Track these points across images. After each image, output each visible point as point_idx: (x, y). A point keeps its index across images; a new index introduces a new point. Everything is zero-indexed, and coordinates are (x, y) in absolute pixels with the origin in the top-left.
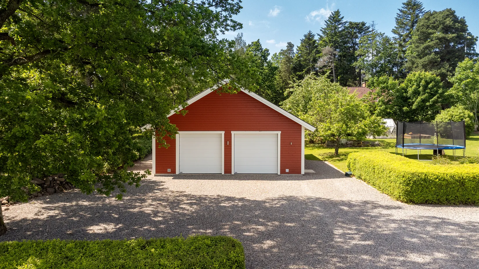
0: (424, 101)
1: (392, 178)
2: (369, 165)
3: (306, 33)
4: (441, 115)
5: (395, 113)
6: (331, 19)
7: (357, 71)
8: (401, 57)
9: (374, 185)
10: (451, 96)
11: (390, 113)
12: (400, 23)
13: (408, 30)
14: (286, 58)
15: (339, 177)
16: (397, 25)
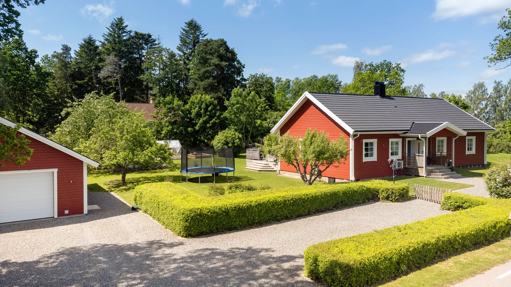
0: (205, 122)
1: (174, 215)
2: (154, 201)
3: (86, 36)
4: (219, 136)
5: (181, 132)
6: (114, 26)
7: (145, 83)
8: (185, 75)
9: (159, 220)
10: (226, 119)
11: (176, 133)
12: (184, 42)
13: (191, 49)
14: (61, 63)
15: (126, 213)
16: (181, 43)
